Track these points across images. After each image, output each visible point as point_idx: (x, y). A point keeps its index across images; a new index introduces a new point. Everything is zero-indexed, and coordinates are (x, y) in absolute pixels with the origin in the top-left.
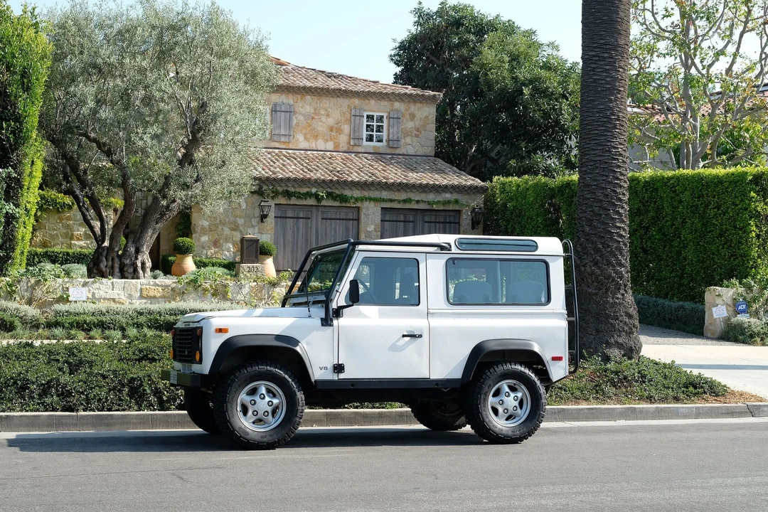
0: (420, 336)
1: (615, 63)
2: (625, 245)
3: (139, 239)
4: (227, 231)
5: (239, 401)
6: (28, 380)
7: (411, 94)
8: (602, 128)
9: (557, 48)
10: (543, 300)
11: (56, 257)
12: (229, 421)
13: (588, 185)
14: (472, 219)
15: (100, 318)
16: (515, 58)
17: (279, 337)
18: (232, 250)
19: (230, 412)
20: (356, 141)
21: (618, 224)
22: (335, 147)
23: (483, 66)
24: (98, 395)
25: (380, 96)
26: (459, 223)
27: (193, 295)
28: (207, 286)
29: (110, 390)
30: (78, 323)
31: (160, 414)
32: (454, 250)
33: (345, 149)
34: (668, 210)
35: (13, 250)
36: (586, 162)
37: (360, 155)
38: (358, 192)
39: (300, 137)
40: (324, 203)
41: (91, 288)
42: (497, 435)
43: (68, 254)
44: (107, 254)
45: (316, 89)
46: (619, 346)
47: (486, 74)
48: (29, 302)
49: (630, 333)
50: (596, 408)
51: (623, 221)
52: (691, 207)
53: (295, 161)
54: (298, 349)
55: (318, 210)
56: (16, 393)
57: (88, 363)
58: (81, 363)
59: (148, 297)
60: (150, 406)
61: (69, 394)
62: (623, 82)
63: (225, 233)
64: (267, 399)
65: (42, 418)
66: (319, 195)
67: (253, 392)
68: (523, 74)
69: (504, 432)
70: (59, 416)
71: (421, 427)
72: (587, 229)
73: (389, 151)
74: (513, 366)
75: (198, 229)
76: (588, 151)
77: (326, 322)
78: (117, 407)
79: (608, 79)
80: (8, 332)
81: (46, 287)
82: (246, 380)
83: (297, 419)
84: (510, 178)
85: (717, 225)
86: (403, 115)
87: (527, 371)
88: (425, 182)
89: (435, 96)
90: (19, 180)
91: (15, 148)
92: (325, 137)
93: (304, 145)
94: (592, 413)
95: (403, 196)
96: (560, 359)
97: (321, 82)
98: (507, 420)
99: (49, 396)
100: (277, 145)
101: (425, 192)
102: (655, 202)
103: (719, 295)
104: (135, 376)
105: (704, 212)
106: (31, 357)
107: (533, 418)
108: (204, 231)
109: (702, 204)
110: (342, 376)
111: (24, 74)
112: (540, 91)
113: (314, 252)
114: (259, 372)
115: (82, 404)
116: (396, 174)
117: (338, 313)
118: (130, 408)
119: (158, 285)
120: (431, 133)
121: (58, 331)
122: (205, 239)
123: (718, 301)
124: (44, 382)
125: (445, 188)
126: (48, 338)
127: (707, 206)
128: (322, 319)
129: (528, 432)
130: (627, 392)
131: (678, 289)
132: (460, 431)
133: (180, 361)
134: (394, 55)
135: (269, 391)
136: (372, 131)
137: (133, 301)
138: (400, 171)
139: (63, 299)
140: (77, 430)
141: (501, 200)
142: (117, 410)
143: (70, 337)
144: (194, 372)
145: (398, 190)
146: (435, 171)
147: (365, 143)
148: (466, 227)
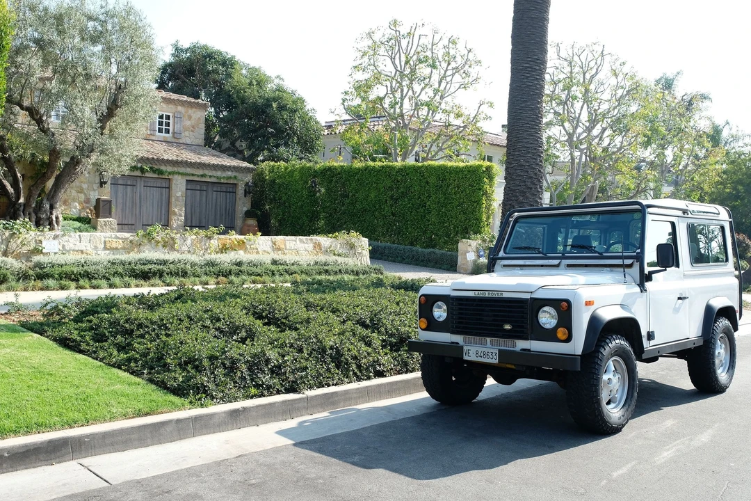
0: (687, 298)
3: (53, 197)
7: (190, 102)
14: (245, 190)
18: (78, 207)
20: (152, 132)
23: (234, 87)
25: (169, 101)
26: (235, 192)
27: (149, 247)
28: (159, 238)
30: (65, 274)
31: (374, 385)
37: (156, 142)
38: (171, 168)
40: (147, 175)
41: (61, 241)
44: (24, 210)
47: (238, 92)
48: (5, 254)
55: (141, 180)
59: (111, 249)
63: (73, 194)
65: (277, 404)
66: (144, 169)
70: (292, 400)
73: (173, 140)
77: (643, 288)
81: (21, 239)
85: (456, 199)
86: (184, 116)
89: (205, 104)
95: (200, 172)
101: (215, 170)
103: (470, 245)
105: (446, 190)
109: (445, 185)
112: (282, 108)
119: (119, 238)
120: (202, 130)
123: (470, 249)
128: (639, 285)
136: (162, 125)
137: (99, 252)
138: (192, 155)
139: (37, 251)
140: (308, 414)
141: (270, 177)
142: (333, 385)
143: (63, 288)
144: (529, 350)
145: (198, 168)
146: (214, 156)
147: (157, 133)
148: (241, 195)
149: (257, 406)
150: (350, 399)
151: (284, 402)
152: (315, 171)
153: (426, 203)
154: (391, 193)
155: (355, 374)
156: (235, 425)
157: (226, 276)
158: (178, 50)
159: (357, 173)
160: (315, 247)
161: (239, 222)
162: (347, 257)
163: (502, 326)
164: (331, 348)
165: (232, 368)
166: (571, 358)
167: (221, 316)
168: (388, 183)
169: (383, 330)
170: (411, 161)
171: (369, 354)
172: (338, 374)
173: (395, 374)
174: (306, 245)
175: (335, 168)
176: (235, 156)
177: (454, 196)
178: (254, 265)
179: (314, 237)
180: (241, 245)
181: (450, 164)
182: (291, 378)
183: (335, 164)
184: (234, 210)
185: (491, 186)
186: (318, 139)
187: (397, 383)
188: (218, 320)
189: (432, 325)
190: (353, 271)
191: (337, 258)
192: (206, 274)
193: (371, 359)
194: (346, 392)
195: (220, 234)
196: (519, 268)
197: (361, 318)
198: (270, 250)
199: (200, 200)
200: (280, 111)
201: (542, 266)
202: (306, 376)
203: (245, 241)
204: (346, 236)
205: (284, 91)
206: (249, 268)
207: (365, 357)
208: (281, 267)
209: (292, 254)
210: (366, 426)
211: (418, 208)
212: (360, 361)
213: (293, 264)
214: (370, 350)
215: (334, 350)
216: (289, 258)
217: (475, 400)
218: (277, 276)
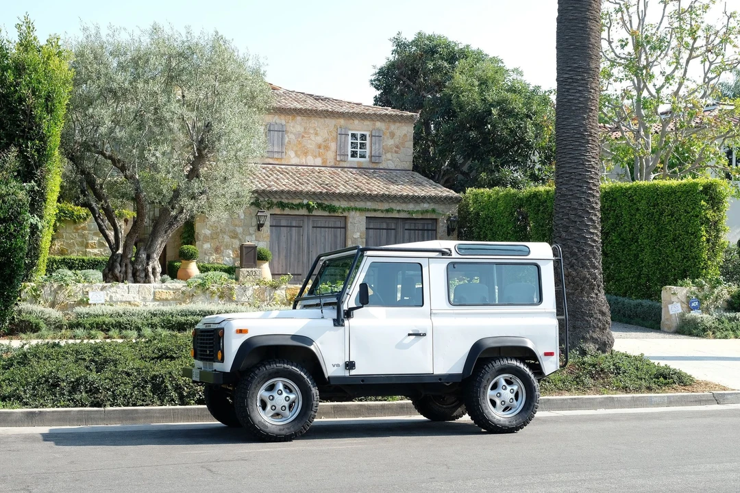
0: (424, 335)
1: (587, 84)
2: (598, 249)
3: (150, 247)
4: (227, 239)
5: (258, 397)
6: (59, 378)
7: (391, 115)
8: (577, 143)
9: (521, 74)
10: (536, 300)
11: (73, 263)
12: (249, 416)
13: (565, 195)
14: (448, 227)
15: (117, 319)
16: (483, 83)
17: (294, 337)
18: (232, 256)
19: (250, 407)
20: (342, 157)
21: (592, 231)
22: (323, 163)
23: (454, 89)
24: (124, 391)
25: (363, 116)
26: (436, 230)
27: (201, 298)
28: (215, 289)
29: (134, 387)
30: (97, 324)
31: (181, 409)
32: (454, 254)
33: (332, 164)
34: (626, 217)
35: (38, 257)
36: (562, 174)
37: (346, 169)
38: (345, 203)
39: (292, 154)
40: (314, 213)
41: (108, 292)
42: (496, 425)
43: (83, 261)
44: (121, 261)
45: (306, 110)
46: (595, 341)
47: (458, 96)
48: (53, 305)
49: (603, 329)
50: (578, 399)
51: (596, 228)
52: (648, 215)
53: (288, 176)
54: (312, 347)
56: (48, 390)
57: (113, 361)
58: (106, 361)
59: (161, 300)
60: (171, 401)
61: (97, 390)
62: (595, 101)
63: (225, 240)
64: (285, 394)
65: (72, 413)
66: (310, 205)
67: (271, 388)
68: (491, 96)
69: (502, 422)
70: (88, 411)
71: (421, 418)
72: (564, 234)
73: (371, 166)
74: (510, 362)
75: (201, 238)
76: (563, 164)
77: (338, 322)
78: (141, 403)
79: (581, 99)
80: (34, 333)
81: (68, 291)
82: (264, 378)
83: (313, 413)
84: (482, 190)
85: (671, 231)
86: (384, 134)
87: (522, 366)
88: (405, 194)
89: (412, 116)
90: (42, 193)
91: (39, 165)
92: (314, 154)
93: (295, 161)
94: (575, 403)
95: (386, 206)
96: (551, 354)
97: (310, 104)
98: (504, 411)
99: (78, 393)
100: (271, 161)
101: (405, 202)
102: (614, 211)
104: (157, 373)
105: (659, 219)
106: (60, 357)
107: (528, 409)
108: (206, 239)
109: (657, 211)
110: (353, 372)
111: (48, 98)
113: (322, 258)
114: (277, 369)
115: (109, 400)
116: (379, 186)
117: (349, 314)
118: (153, 403)
119: (170, 289)
120: (409, 151)
121: (79, 332)
122: (207, 246)
124: (73, 380)
125: (423, 199)
126: (71, 338)
127: (661, 214)
128: (334, 320)
129: (524, 422)
130: (604, 382)
131: (636, 288)
132: (457, 421)
133: (201, 359)
134: (374, 80)
135: (286, 387)
136: (356, 148)
137: (147, 303)
138: (381, 184)
139: (84, 302)
140: (105, 424)
141: (474, 209)
142: (142, 405)
143: (90, 337)
144: (216, 371)
145: (381, 201)
147: (350, 158)
148: (442, 234)
149: (53, 412)
150: (151, 417)
151: (79, 411)
156: (31, 423)
158: (400, 46)
163: (207, 351)
164: (155, 376)
172: (153, 397)
175: (541, 194)
194: (148, 411)
200: (504, 119)
207: (191, 387)
212: (184, 389)
215: (160, 379)
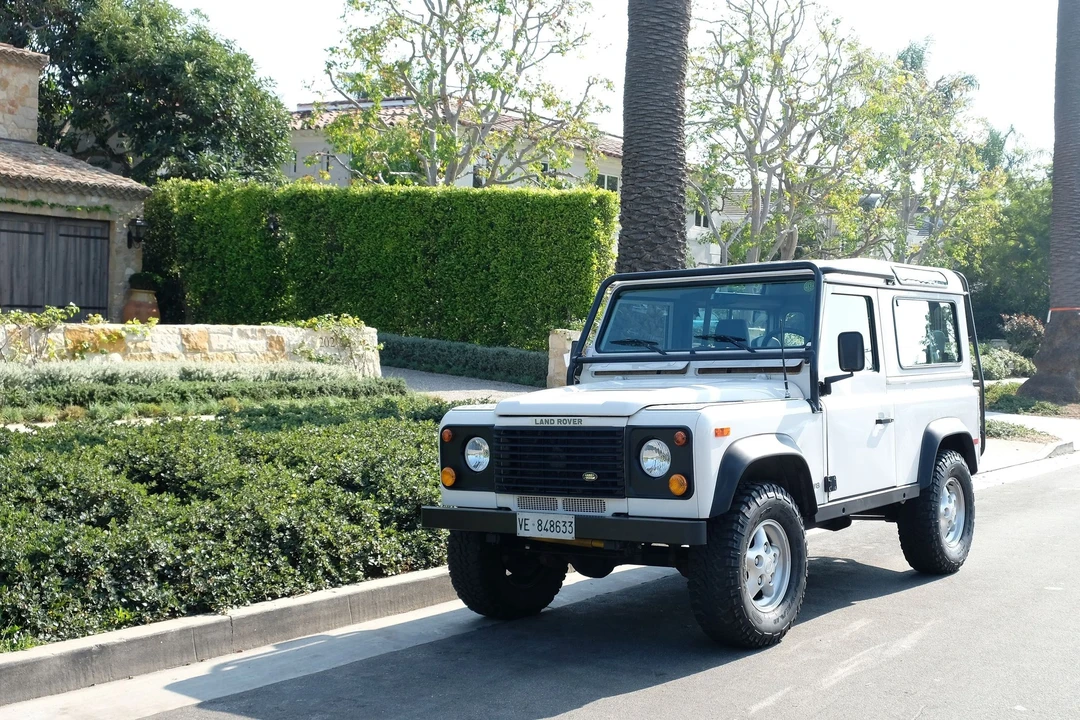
12: (743, 603)
14: (129, 235)
26: (108, 238)
31: (363, 593)
34: (471, 234)
52: (508, 232)
65: (169, 638)
67: (752, 541)
70: (200, 628)
76: (646, 151)
77: (816, 404)
78: (281, 589)
84: (199, 182)
88: (64, 179)
89: (38, 58)
95: (30, 196)
101: (63, 192)
109: (524, 229)
112: (205, 73)
116: (9, 163)
120: (33, 111)
128: (808, 399)
138: (10, 160)
140: (234, 651)
141: (182, 210)
142: (283, 596)
144: (626, 515)
145: (25, 188)
146: (59, 163)
148: (120, 244)
149: (130, 642)
150: (316, 619)
151: (184, 631)
152: (275, 200)
153: (489, 263)
154: (422, 244)
155: (327, 574)
156: (82, 680)
157: (81, 404)
159: (358, 206)
160: (271, 345)
161: (116, 298)
162: (335, 363)
163: (581, 475)
164: (281, 528)
165: (77, 574)
166: (690, 524)
167: (60, 478)
168: (418, 224)
169: (385, 492)
170: (463, 184)
171: (355, 537)
172: (294, 575)
173: (405, 571)
174: (252, 342)
175: (315, 195)
176: (107, 167)
177: (540, 250)
178: (144, 381)
179: (269, 327)
180: (116, 342)
181: (533, 190)
182: (200, 586)
183: (315, 187)
184: (106, 274)
185: (607, 233)
186: (280, 137)
187: (406, 586)
188: (54, 485)
189: (465, 479)
190: (345, 390)
191: (314, 365)
192: (39, 400)
193: (359, 545)
194: (308, 607)
195: (69, 320)
196: (620, 377)
197: (345, 474)
198: (177, 352)
199: (30, 254)
200: (201, 79)
201: (659, 372)
202: (230, 583)
203: (124, 334)
204: (332, 325)
205: (209, 42)
206: (130, 387)
207: (348, 543)
208: (199, 385)
209: (222, 360)
210: (342, 664)
211: (476, 272)
212: (337, 550)
213: (225, 379)
214: (357, 529)
215: (287, 533)
216: (217, 367)
217: (546, 609)
218: (192, 402)
